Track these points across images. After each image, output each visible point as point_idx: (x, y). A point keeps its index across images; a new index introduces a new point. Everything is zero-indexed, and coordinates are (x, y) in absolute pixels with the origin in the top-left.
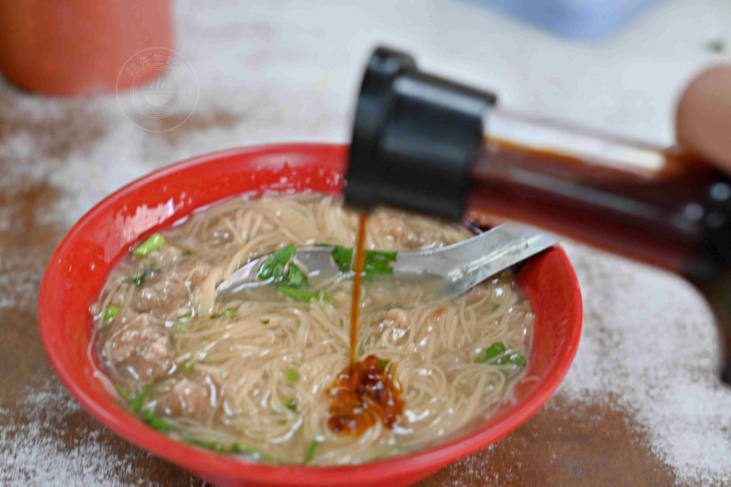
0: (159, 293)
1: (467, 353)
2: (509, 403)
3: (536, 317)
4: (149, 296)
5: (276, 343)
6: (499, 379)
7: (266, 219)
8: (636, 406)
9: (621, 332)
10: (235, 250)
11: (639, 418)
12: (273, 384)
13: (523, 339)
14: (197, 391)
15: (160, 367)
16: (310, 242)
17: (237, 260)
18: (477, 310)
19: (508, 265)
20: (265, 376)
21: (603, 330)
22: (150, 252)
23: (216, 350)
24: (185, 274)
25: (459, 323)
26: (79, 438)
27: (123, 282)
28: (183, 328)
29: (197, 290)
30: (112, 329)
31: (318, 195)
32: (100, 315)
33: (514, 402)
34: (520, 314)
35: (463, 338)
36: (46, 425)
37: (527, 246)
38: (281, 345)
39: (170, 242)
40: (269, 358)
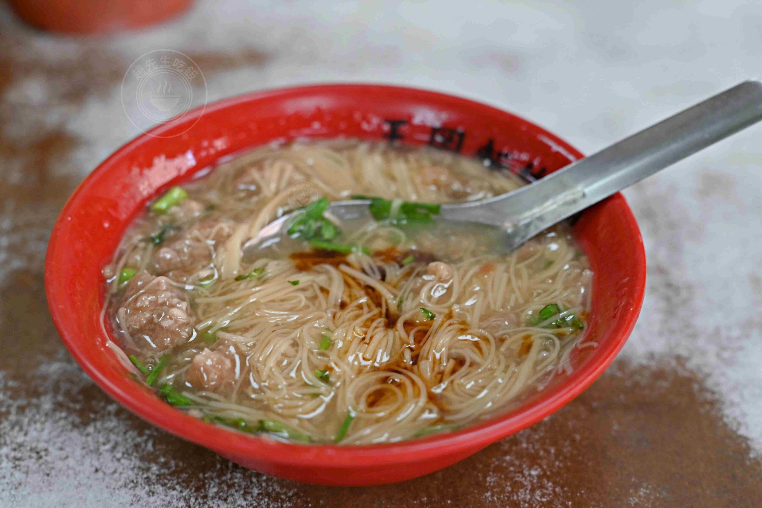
0: (179, 252)
1: (518, 315)
2: (564, 371)
3: (594, 275)
4: (168, 256)
5: (307, 307)
6: (554, 344)
7: (297, 168)
8: (706, 370)
9: (690, 287)
10: (263, 203)
11: (709, 383)
12: (304, 354)
13: (580, 300)
14: (220, 362)
15: (179, 335)
16: (345, 193)
17: (265, 215)
18: (529, 267)
19: (564, 216)
20: (295, 344)
21: (669, 285)
22: (169, 207)
23: (241, 316)
24: (208, 230)
25: (509, 281)
26: (96, 412)
27: (141, 241)
28: (206, 293)
29: (221, 249)
30: (128, 293)
31: (353, 141)
32: (115, 278)
33: (570, 371)
34: (578, 271)
35: (513, 297)
36: (60, 398)
37: (584, 195)
38: (312, 308)
39: (192, 195)
40: (298, 324)
